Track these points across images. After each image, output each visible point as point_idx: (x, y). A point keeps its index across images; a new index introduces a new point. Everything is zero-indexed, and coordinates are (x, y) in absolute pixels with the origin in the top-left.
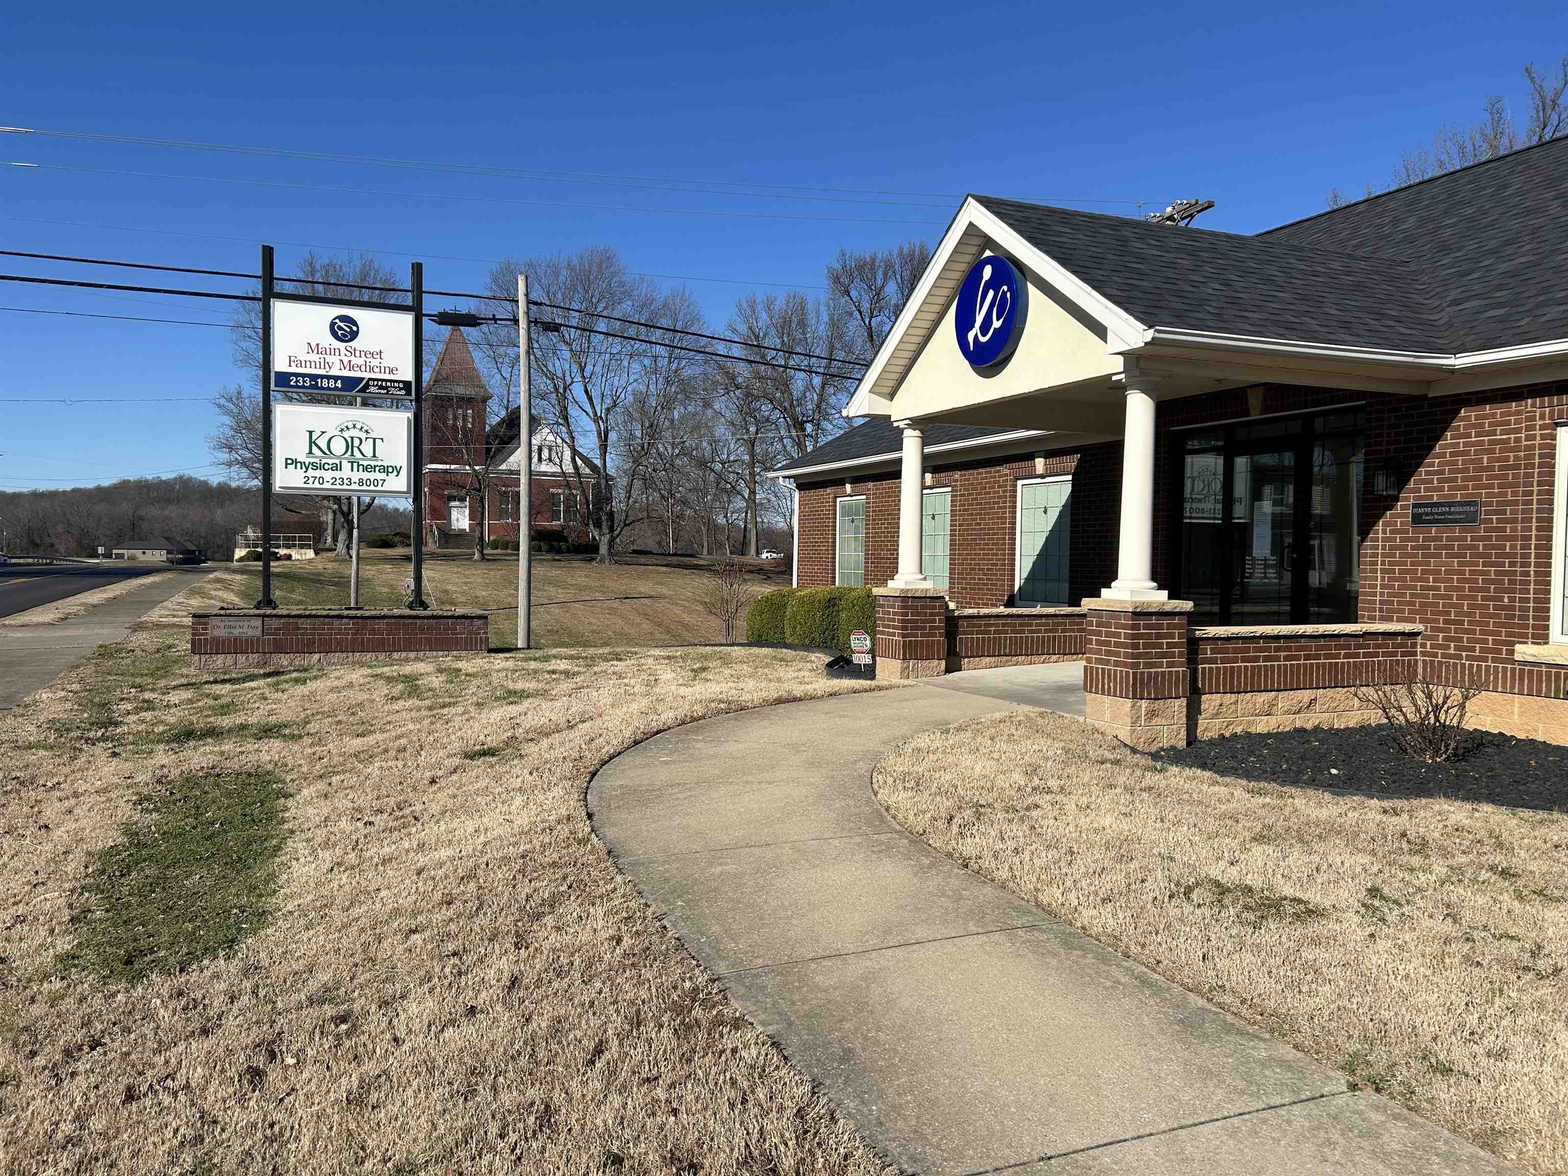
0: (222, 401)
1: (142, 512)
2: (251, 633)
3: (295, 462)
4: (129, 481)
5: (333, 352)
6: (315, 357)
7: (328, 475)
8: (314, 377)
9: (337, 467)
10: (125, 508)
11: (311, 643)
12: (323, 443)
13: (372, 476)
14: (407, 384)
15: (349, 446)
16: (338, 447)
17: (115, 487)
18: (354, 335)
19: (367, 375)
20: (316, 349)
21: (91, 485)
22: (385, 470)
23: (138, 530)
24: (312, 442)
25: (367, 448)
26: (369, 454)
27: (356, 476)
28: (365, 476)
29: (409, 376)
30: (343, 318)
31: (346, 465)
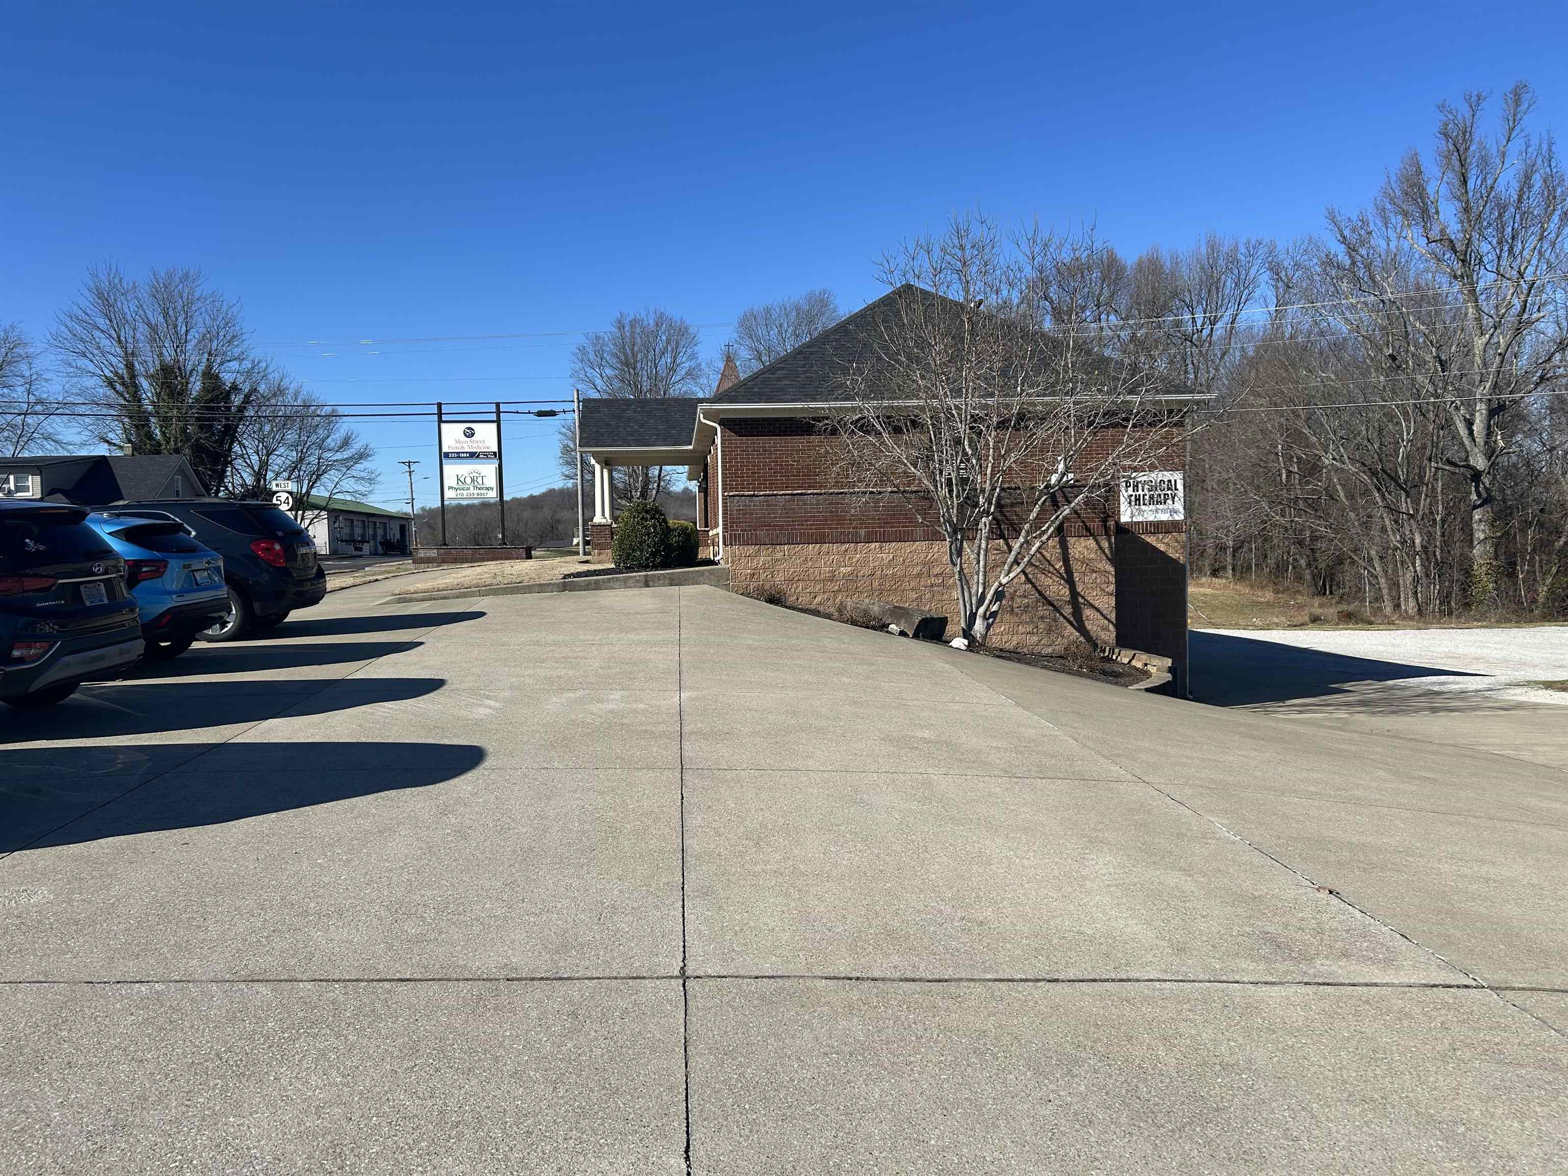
0: (564, 430)
1: (557, 517)
2: (433, 555)
3: (452, 488)
4: (554, 490)
5: (465, 442)
6: (458, 445)
7: (465, 492)
8: (458, 453)
9: (468, 489)
10: (546, 513)
11: (456, 559)
12: (462, 479)
13: (482, 492)
14: (495, 453)
15: (473, 480)
16: (468, 480)
17: (544, 496)
18: (473, 435)
19: (478, 451)
20: (458, 441)
21: (525, 495)
22: (487, 489)
23: (555, 531)
24: (458, 479)
25: (480, 480)
26: (480, 482)
27: (476, 492)
28: (479, 492)
29: (496, 450)
30: (469, 428)
31: (472, 488)
